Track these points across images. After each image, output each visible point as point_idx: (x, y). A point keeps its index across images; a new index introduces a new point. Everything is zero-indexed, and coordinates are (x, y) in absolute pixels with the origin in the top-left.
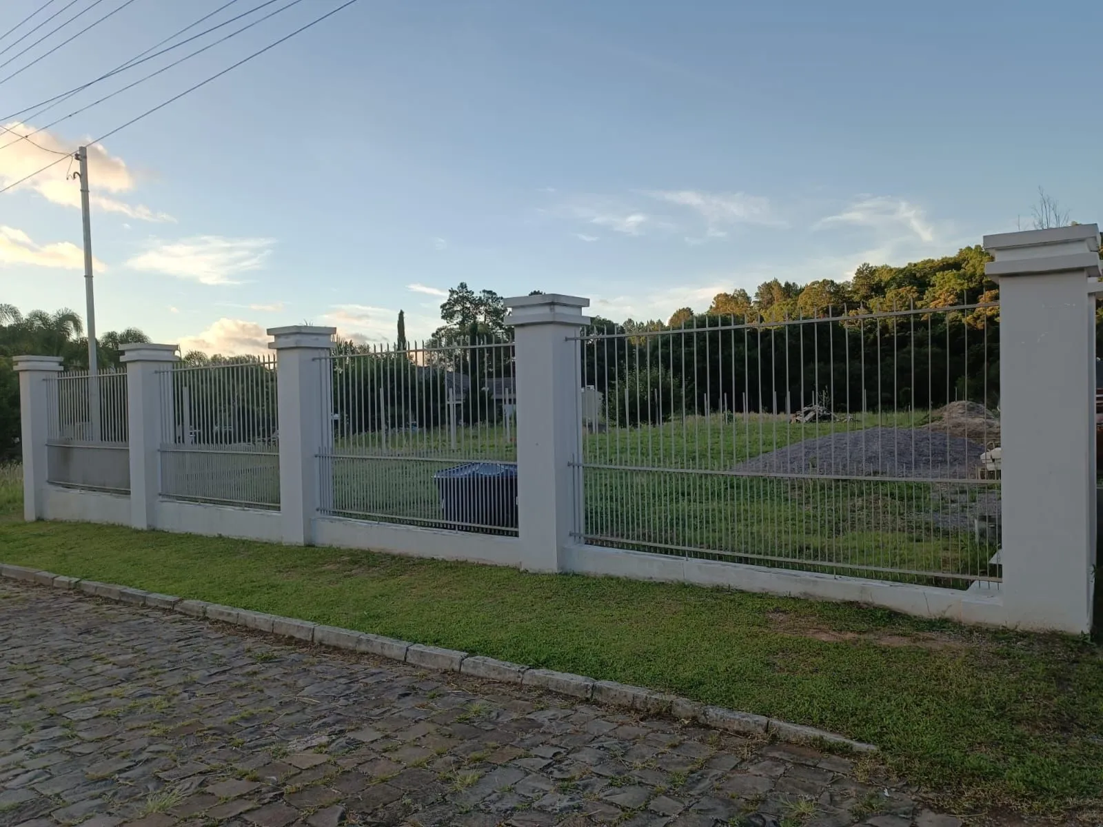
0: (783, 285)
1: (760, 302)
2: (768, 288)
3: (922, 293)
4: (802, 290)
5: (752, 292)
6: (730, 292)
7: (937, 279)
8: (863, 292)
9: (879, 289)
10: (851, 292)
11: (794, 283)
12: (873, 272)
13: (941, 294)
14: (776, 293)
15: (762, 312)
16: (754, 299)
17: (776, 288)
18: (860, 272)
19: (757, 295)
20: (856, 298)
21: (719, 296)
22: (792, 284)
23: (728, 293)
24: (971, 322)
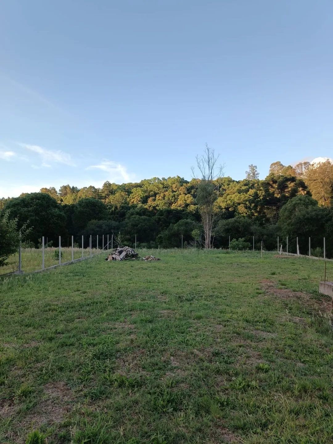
0: (71, 187)
1: (61, 194)
2: (65, 188)
3: (129, 195)
4: (79, 190)
5: (58, 189)
6: (48, 188)
7: (134, 190)
8: (106, 192)
9: (112, 192)
10: (101, 192)
11: (76, 187)
12: (110, 185)
13: (135, 196)
14: (68, 190)
15: (62, 198)
16: (58, 192)
17: (68, 188)
18: (105, 184)
19: (60, 190)
20: (103, 195)
21: (43, 189)
22: (75, 187)
23: (47, 188)
24: (148, 208)
